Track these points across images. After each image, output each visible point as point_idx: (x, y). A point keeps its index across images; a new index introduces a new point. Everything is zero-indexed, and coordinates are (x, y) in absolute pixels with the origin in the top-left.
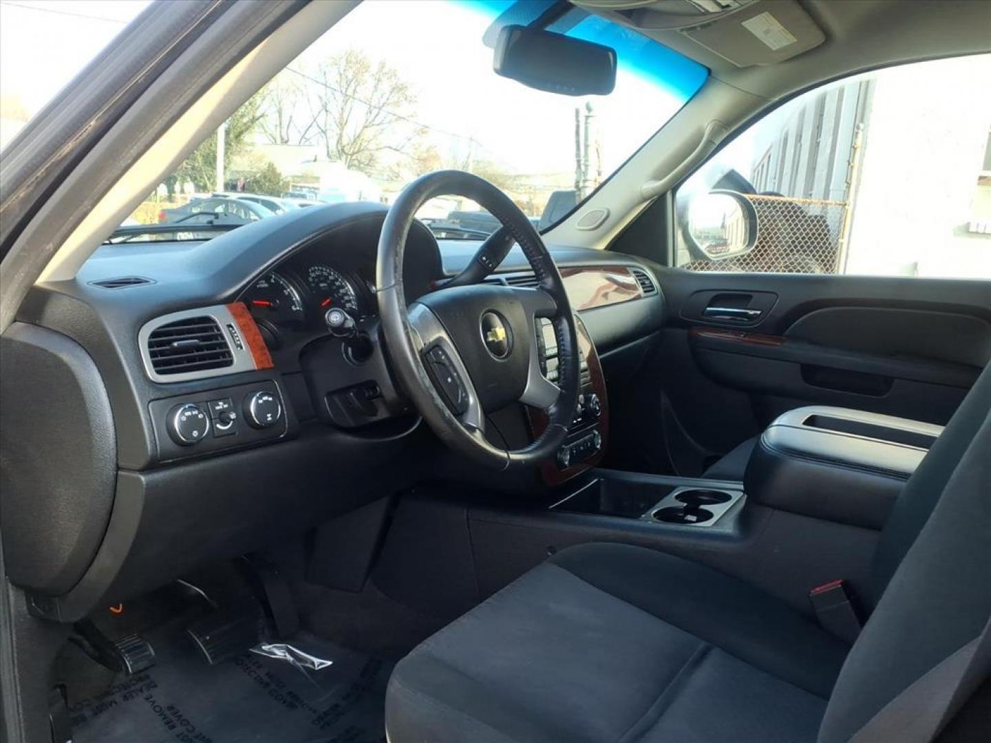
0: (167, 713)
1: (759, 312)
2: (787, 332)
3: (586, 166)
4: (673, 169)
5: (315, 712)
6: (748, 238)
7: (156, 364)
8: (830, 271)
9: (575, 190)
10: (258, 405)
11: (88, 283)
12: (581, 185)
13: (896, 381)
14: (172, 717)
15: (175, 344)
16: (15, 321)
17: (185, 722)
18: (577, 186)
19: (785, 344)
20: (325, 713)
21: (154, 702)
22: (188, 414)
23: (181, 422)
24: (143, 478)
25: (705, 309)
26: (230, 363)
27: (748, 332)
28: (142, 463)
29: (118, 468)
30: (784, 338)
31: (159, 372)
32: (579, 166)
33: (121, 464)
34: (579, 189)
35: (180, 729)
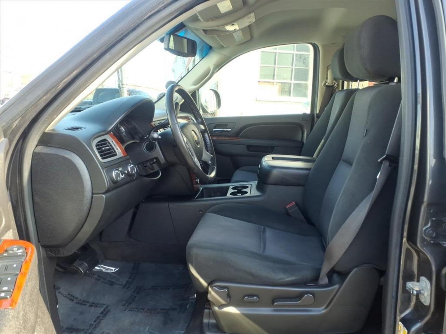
0: (68, 296)
1: (230, 130)
2: (240, 136)
3: (122, 78)
4: (201, 81)
5: (121, 285)
6: (218, 105)
7: (101, 156)
8: (214, 115)
9: (118, 88)
10: (131, 168)
11: (63, 129)
12: (121, 86)
13: (275, 148)
14: (71, 297)
15: (103, 149)
16: (37, 146)
17: (77, 298)
18: (119, 87)
19: (241, 139)
20: (126, 284)
21: (62, 294)
22: (116, 172)
23: (115, 175)
24: (104, 196)
25: (213, 130)
26: (116, 155)
27: (228, 136)
28: (104, 190)
29: (93, 194)
30: (239, 138)
31: (103, 159)
32: (119, 79)
33: (94, 192)
34: (120, 88)
35: (75, 301)
